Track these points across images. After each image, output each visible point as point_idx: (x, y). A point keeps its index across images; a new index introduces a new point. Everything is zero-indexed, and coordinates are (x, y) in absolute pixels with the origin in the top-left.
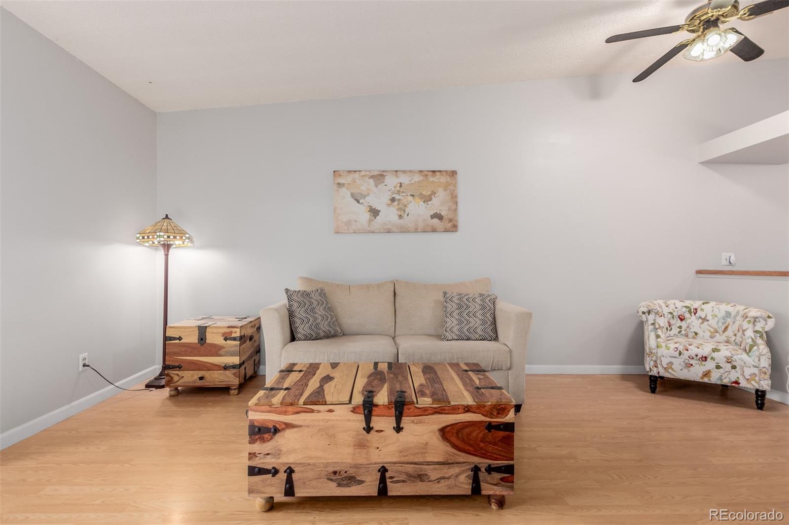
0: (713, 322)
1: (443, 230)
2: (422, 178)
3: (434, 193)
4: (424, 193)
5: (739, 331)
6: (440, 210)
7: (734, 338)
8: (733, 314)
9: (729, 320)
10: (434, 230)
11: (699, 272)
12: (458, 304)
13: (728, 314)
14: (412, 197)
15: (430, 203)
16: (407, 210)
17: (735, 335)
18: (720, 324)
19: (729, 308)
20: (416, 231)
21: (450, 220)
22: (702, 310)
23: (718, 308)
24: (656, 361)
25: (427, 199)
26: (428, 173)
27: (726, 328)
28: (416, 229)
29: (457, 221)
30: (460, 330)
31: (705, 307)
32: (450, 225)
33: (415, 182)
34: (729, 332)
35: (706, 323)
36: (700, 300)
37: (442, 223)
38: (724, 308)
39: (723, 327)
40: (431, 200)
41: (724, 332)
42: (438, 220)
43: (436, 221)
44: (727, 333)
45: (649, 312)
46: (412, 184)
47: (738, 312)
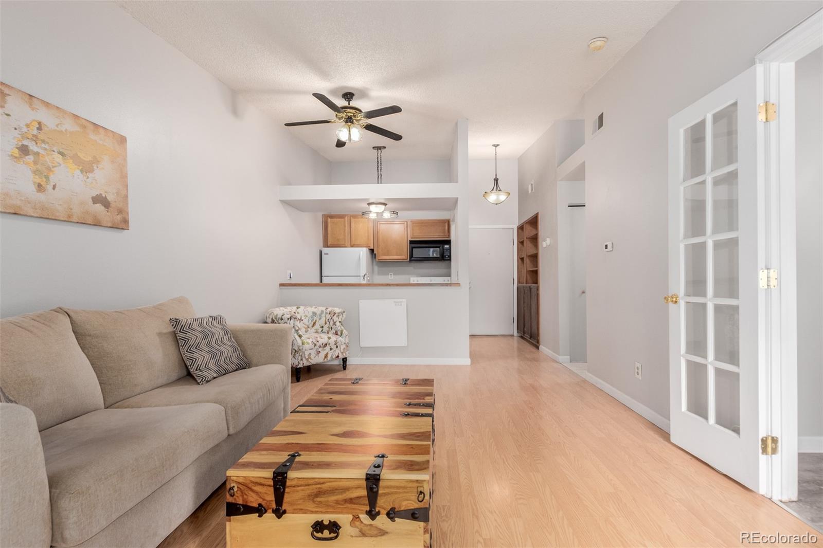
0: (306, 321)
1: (110, 225)
2: (77, 128)
3: (96, 161)
4: (81, 155)
5: (326, 323)
6: (106, 192)
7: (321, 329)
8: (318, 313)
9: (316, 318)
10: (97, 224)
11: (282, 285)
12: (201, 332)
13: (314, 314)
14: (61, 156)
15: (90, 175)
16: (53, 179)
17: (322, 327)
18: (310, 321)
19: (313, 309)
20: (68, 221)
21: (120, 211)
22: (298, 313)
23: (307, 310)
24: (302, 356)
25: (87, 168)
26: (88, 124)
27: (314, 324)
28: (69, 216)
29: (128, 213)
30: (217, 363)
31: (299, 310)
32: (119, 217)
33: (66, 130)
34: (317, 326)
35: (302, 322)
36: (295, 306)
37: (109, 214)
38: (311, 310)
39: (312, 323)
40: (92, 171)
41: (313, 326)
42: (103, 208)
43: (99, 207)
44: (315, 327)
45: (291, 318)
46: (61, 132)
47: (322, 312)
